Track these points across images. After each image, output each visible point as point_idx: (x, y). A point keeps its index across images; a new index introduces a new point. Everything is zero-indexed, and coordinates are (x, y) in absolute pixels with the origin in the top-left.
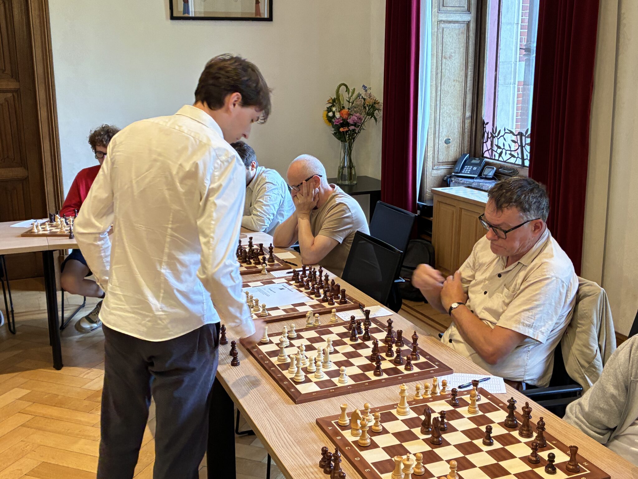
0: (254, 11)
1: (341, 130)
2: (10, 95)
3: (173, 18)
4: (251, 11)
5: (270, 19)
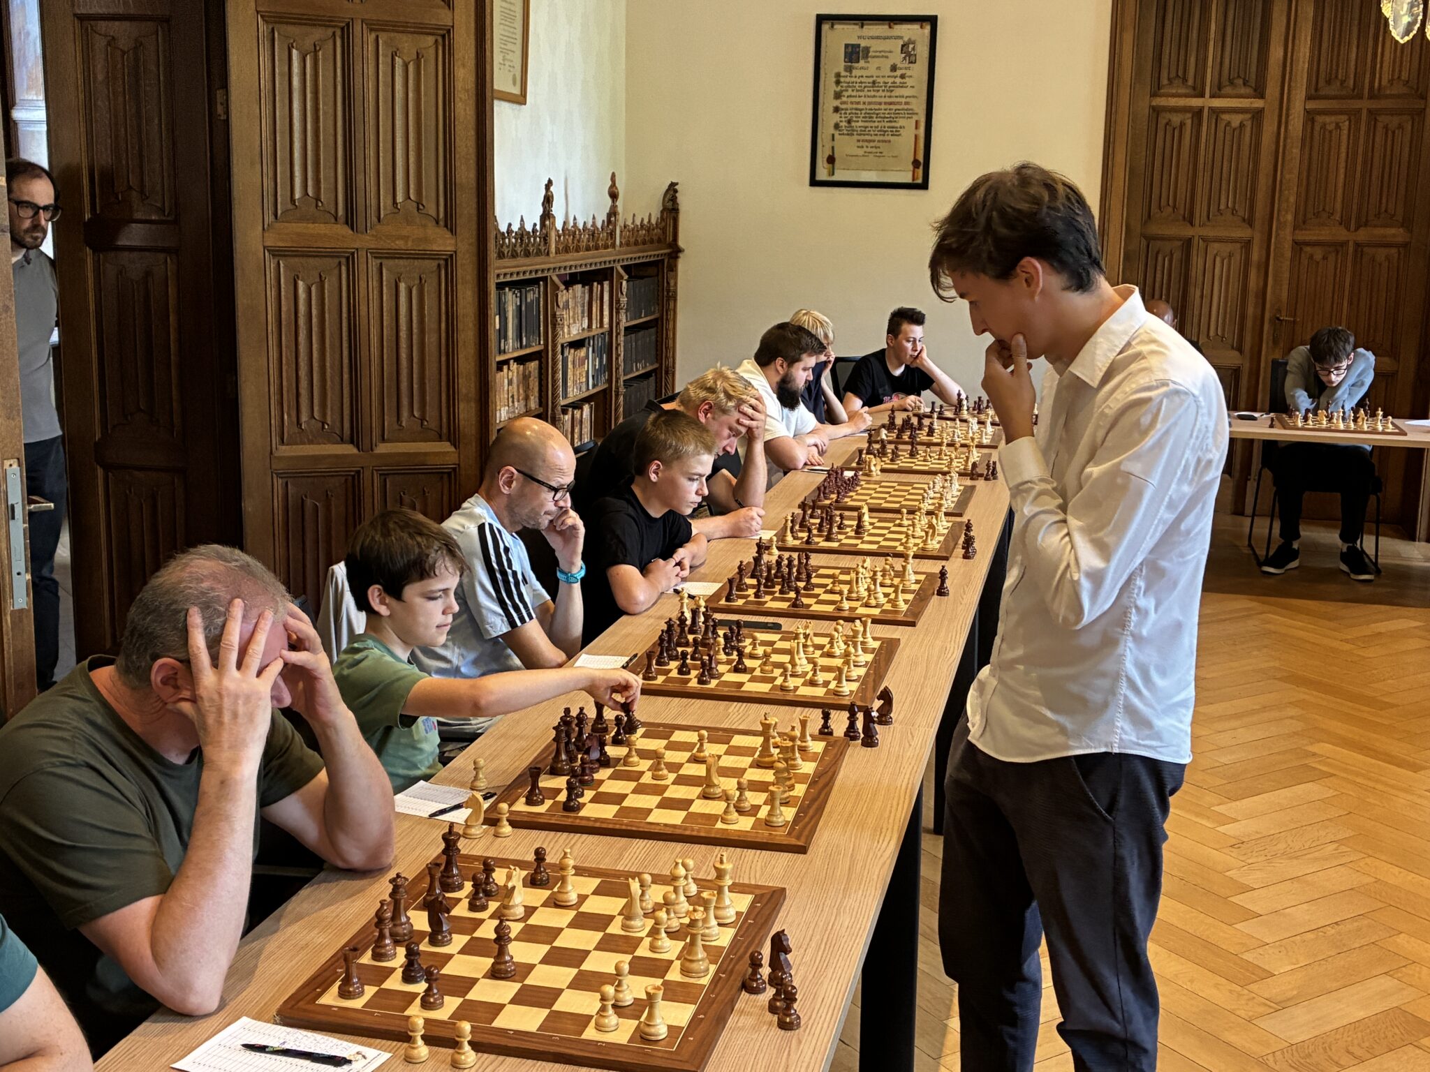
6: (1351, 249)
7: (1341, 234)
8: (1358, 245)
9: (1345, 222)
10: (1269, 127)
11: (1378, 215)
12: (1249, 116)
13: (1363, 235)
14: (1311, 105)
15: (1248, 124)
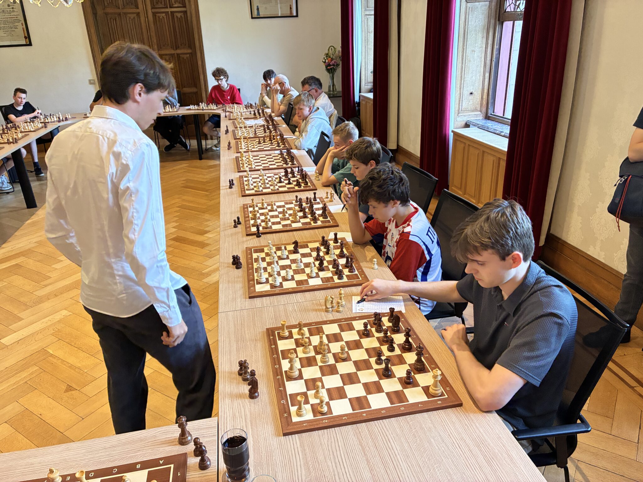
0: (289, 12)
1: (328, 68)
2: (188, 55)
3: (252, 18)
4: (288, 13)
5: (297, 16)
6: (176, 56)
7: (173, 52)
8: (178, 54)
9: (172, 48)
10: (142, 19)
11: (181, 45)
12: (135, 15)
13: (179, 51)
14: (154, 10)
15: (136, 17)
